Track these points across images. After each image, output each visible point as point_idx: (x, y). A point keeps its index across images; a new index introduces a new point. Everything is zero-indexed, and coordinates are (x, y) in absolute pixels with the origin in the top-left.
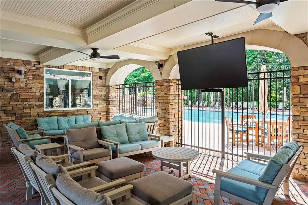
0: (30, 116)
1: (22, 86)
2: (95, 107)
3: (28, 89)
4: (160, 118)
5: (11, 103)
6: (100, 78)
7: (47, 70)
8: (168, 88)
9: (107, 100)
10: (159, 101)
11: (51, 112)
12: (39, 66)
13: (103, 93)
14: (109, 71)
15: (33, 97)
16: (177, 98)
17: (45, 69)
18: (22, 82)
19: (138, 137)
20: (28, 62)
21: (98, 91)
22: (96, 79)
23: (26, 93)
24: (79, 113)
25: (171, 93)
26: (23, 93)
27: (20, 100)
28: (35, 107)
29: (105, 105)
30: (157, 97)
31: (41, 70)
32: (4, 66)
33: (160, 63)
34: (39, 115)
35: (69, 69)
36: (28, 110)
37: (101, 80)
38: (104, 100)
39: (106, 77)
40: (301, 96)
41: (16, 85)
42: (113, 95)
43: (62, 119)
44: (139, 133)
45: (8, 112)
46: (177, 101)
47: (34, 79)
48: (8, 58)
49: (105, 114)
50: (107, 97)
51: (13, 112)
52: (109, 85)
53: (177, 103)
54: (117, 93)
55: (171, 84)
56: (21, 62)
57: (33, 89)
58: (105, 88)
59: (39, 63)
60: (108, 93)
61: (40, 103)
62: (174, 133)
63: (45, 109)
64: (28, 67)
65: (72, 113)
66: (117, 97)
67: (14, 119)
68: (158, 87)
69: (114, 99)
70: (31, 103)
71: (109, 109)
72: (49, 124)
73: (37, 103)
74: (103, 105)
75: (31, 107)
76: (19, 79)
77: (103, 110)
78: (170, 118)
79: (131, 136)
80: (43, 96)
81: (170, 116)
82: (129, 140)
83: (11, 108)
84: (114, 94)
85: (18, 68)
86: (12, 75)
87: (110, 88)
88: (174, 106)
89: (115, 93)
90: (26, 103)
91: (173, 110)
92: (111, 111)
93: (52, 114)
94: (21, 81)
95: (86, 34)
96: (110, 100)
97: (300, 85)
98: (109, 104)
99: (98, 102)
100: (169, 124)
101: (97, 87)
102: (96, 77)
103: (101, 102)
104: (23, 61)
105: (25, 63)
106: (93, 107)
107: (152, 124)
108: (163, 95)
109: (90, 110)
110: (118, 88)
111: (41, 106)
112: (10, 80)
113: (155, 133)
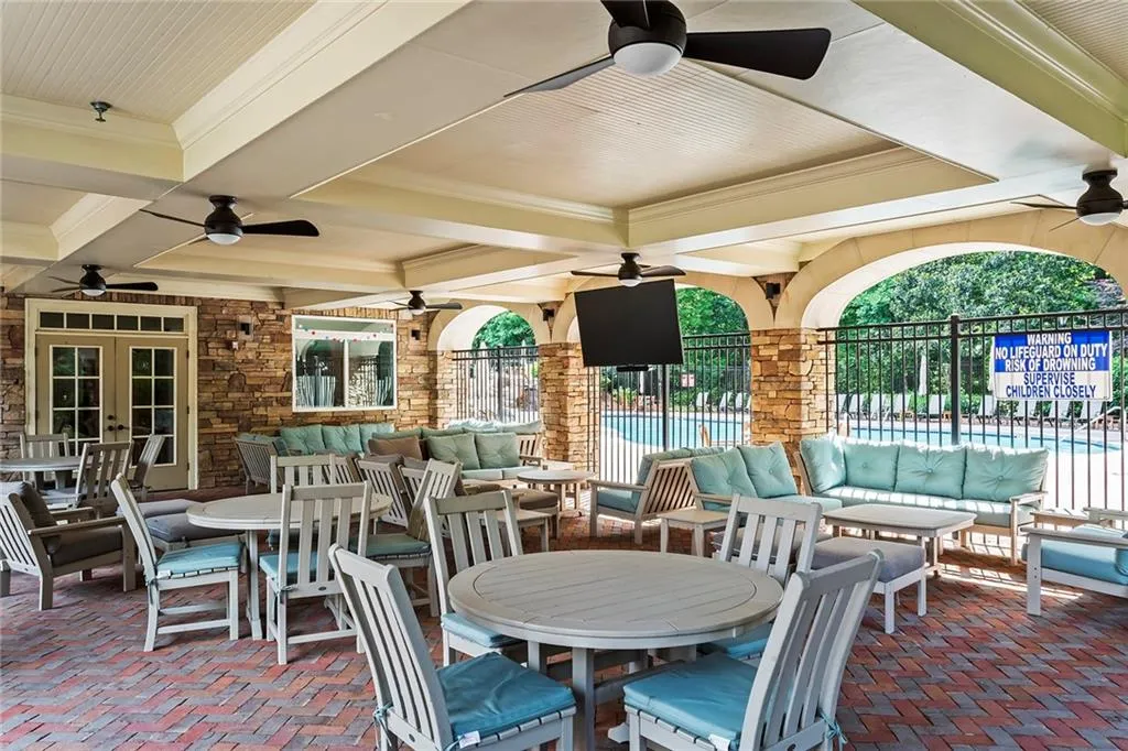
0: (266, 425)
1: (250, 358)
2: (404, 406)
3: (261, 363)
4: (549, 427)
5: (230, 395)
6: (415, 334)
7: (299, 321)
8: (565, 361)
9: (431, 388)
10: (548, 390)
11: (307, 415)
12: (284, 312)
13: (422, 369)
14: (437, 318)
15: (273, 381)
16: (585, 383)
17: (294, 317)
18: (251, 349)
19: (498, 459)
20: (260, 306)
21: (410, 367)
22: (404, 339)
23: (257, 374)
24: (367, 418)
25: (571, 371)
26: (252, 374)
27: (246, 389)
28: (274, 403)
29: (426, 401)
30: (544, 380)
31: (286, 320)
32: (218, 317)
33: (548, 307)
34: (284, 423)
35: (345, 316)
36: (261, 411)
37: (417, 339)
38: (425, 388)
39: (428, 332)
40: (762, 379)
41: (239, 356)
42: (445, 376)
43: (331, 430)
44: (501, 452)
45: (226, 414)
46: (585, 389)
47: (273, 341)
48: (224, 297)
49: (427, 421)
50: (432, 382)
51: (234, 414)
52: (435, 352)
53: (586, 394)
54: (455, 371)
55: (570, 353)
56: (248, 305)
57: (272, 364)
58: (425, 359)
59: (282, 305)
60: (433, 370)
61: (287, 394)
62: (577, 458)
63: (295, 409)
64: (261, 316)
65: (351, 418)
66: (455, 381)
67: (235, 430)
68: (546, 359)
69: (447, 387)
70: (267, 395)
71: (435, 410)
72: (305, 442)
73: (280, 395)
74: (421, 401)
75: (267, 403)
76: (245, 342)
77: (421, 413)
78: (569, 424)
79: (485, 458)
80: (291, 378)
81: (569, 420)
82: (481, 464)
83: (230, 405)
84: (447, 373)
85: (243, 319)
86: (230, 335)
87: (439, 358)
88: (578, 401)
89: (449, 371)
90: (257, 394)
91: (577, 409)
92: (440, 414)
93: (310, 420)
94: (247, 347)
95: (403, 271)
96: (438, 387)
97: (760, 361)
98: (437, 398)
99: (409, 393)
100: (567, 438)
101: (408, 358)
102: (405, 332)
103: (416, 392)
104: (252, 303)
105: (257, 307)
106: (399, 405)
107: (532, 438)
108: (556, 376)
109: (391, 411)
110: (457, 359)
111: (286, 402)
112: (228, 345)
113: (537, 454)
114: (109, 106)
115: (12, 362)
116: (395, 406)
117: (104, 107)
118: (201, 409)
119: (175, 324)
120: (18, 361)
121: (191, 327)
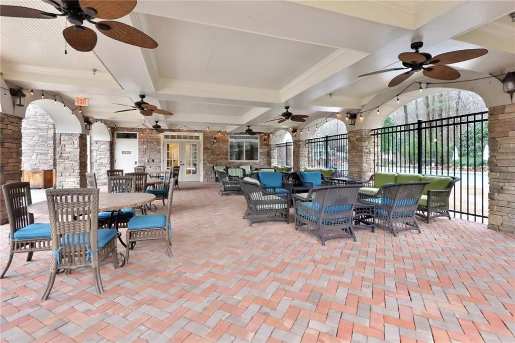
0: (221, 165)
1: (217, 146)
3: (220, 148)
6: (265, 139)
9: (269, 155)
11: (233, 162)
13: (267, 150)
15: (223, 153)
17: (229, 135)
23: (219, 151)
24: (250, 164)
26: (217, 151)
27: (216, 155)
28: (223, 159)
29: (268, 159)
32: (208, 135)
34: (226, 165)
36: (220, 161)
41: (214, 146)
45: (210, 162)
47: (223, 142)
51: (212, 162)
56: (216, 132)
59: (226, 132)
60: (270, 150)
61: (227, 157)
63: (229, 161)
64: (220, 135)
65: (245, 163)
66: (277, 153)
69: (274, 155)
70: (221, 156)
71: (271, 162)
73: (225, 157)
76: (215, 142)
80: (228, 152)
83: (211, 159)
85: (215, 136)
86: (211, 140)
87: (272, 147)
90: (219, 156)
93: (234, 164)
96: (271, 155)
97: (350, 142)
98: (271, 158)
101: (263, 146)
103: (265, 157)
105: (219, 132)
112: (211, 143)
114: (96, 70)
115: (158, 147)
116: (259, 161)
117: (95, 70)
118: (203, 160)
119: (197, 138)
120: (159, 147)
121: (201, 138)
